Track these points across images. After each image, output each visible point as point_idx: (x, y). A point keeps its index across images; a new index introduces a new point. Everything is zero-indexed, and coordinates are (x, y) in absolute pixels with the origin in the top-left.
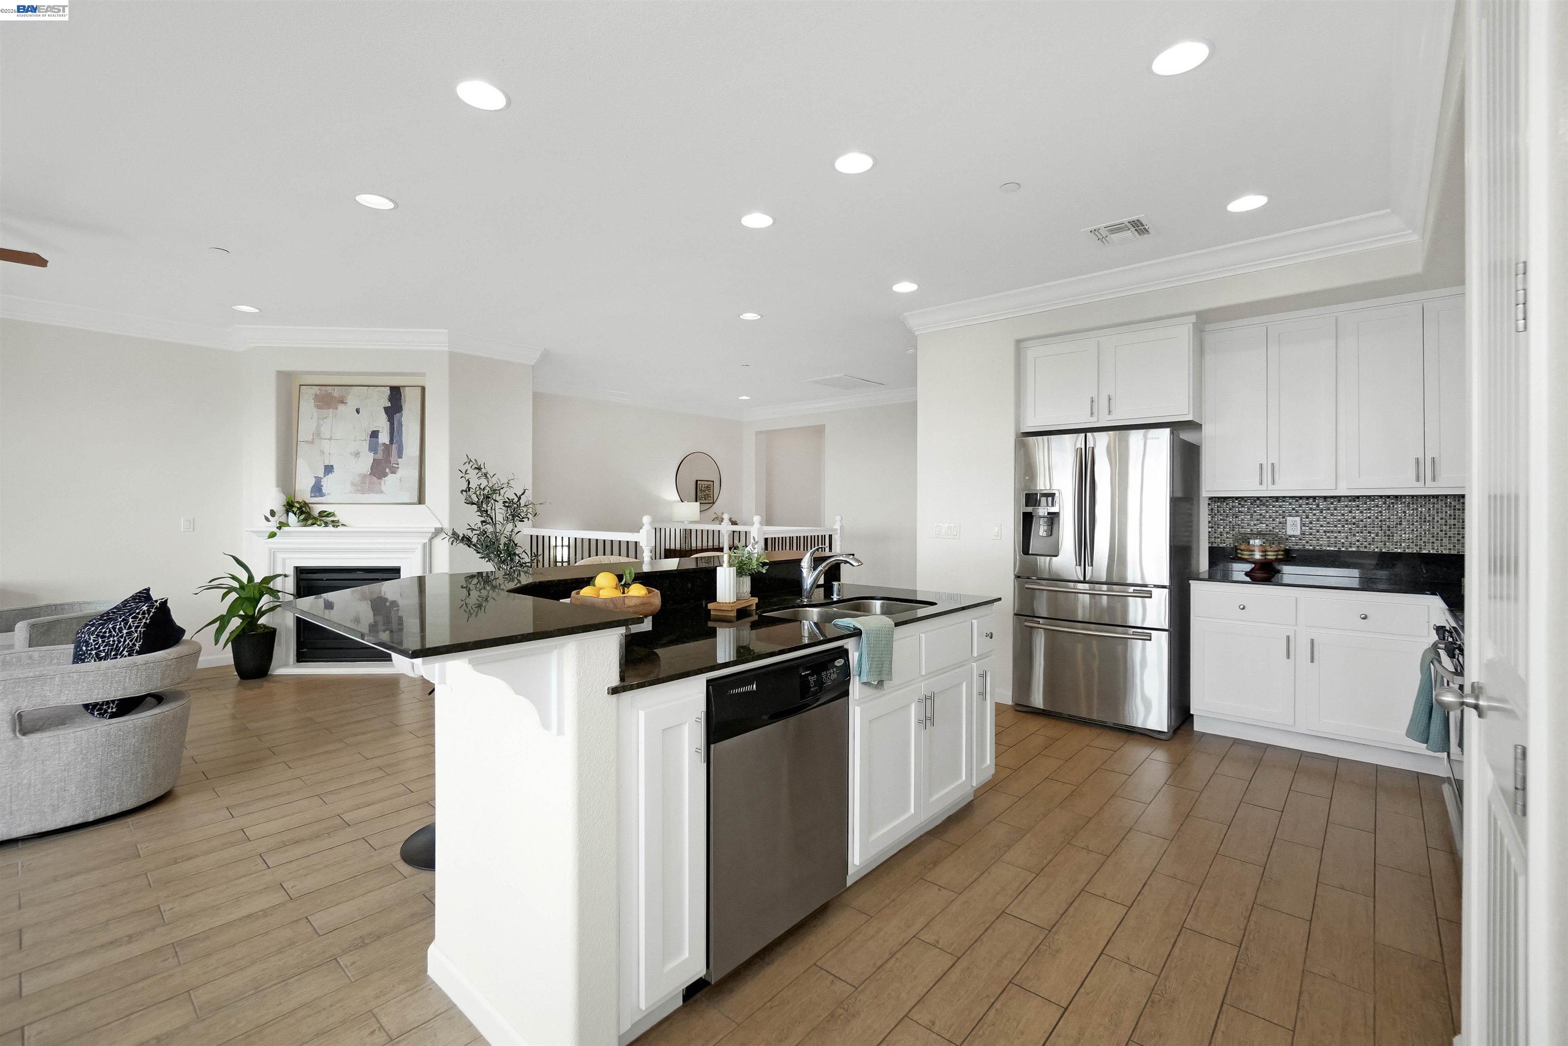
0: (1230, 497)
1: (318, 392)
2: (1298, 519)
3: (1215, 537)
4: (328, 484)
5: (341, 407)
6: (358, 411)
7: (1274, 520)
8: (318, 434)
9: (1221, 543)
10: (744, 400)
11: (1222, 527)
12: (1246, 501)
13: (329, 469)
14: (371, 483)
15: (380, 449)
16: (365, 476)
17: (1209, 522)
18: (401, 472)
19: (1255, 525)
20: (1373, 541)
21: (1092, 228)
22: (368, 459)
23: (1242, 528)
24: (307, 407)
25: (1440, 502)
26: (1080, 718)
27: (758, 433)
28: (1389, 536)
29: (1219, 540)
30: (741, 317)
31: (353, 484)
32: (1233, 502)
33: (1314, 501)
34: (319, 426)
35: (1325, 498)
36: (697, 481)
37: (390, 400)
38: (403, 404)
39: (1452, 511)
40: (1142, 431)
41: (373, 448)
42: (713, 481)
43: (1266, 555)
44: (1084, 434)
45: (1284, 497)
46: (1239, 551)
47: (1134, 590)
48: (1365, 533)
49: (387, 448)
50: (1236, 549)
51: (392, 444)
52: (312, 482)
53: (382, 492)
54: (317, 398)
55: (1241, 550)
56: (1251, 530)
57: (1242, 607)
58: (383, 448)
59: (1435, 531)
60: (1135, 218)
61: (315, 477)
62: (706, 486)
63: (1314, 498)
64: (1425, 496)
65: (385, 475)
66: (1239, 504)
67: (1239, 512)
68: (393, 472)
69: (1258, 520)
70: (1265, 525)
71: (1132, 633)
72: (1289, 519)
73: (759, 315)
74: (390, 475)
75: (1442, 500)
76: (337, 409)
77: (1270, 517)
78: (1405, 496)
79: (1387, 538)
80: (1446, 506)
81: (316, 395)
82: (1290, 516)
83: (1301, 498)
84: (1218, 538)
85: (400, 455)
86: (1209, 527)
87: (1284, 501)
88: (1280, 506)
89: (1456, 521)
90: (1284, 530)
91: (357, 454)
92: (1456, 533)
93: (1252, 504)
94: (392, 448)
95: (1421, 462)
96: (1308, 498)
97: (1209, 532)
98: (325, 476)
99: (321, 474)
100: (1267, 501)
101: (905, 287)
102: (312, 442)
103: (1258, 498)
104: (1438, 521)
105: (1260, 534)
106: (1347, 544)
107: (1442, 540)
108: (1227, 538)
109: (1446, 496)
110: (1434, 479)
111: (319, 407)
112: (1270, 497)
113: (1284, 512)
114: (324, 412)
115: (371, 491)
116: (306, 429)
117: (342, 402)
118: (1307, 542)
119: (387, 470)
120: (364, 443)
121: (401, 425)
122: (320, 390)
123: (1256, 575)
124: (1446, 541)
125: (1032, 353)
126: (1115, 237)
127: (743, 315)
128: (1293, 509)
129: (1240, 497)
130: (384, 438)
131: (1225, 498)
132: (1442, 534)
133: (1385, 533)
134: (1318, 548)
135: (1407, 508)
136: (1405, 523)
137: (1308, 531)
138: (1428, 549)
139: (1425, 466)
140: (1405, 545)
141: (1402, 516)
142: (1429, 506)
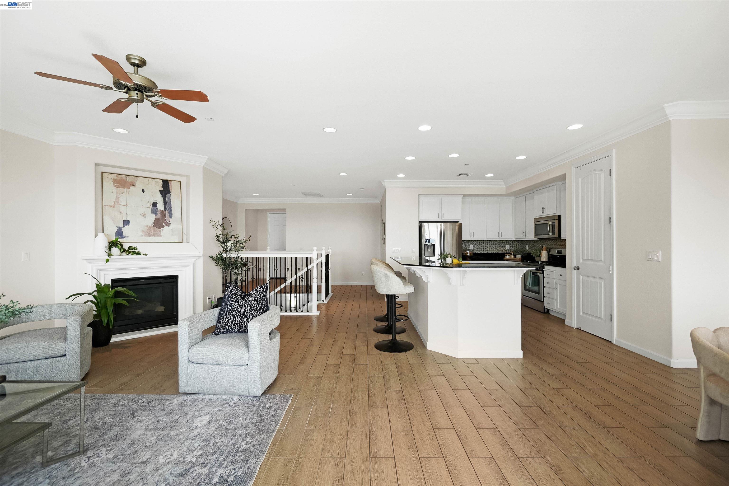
0: (466, 240)
1: (116, 178)
4: (126, 231)
5: (132, 188)
6: (143, 191)
8: (117, 202)
13: (126, 223)
14: (154, 231)
15: (159, 213)
16: (150, 227)
18: (171, 226)
21: (459, 173)
22: (151, 219)
24: (109, 185)
31: (143, 231)
32: (466, 242)
33: (475, 241)
34: (117, 198)
35: (478, 241)
37: (163, 186)
38: (170, 189)
41: (154, 212)
43: (471, 254)
44: (442, 223)
48: (485, 249)
49: (163, 213)
51: (166, 210)
52: (116, 230)
53: (161, 236)
54: (115, 181)
55: (465, 254)
58: (160, 212)
59: (496, 248)
61: (118, 227)
65: (163, 227)
68: (167, 225)
69: (464, 246)
74: (166, 228)
76: (129, 189)
77: (467, 245)
81: (114, 179)
85: (171, 216)
88: (469, 243)
90: (470, 248)
91: (144, 215)
94: (166, 213)
98: (124, 227)
99: (121, 225)
102: (114, 206)
105: (467, 250)
106: (481, 251)
109: (498, 240)
110: (501, 237)
111: (116, 187)
114: (121, 190)
115: (154, 235)
116: (109, 199)
117: (133, 185)
118: (474, 251)
119: (164, 224)
120: (149, 209)
121: (170, 201)
122: (117, 176)
125: (422, 198)
126: (462, 176)
128: (472, 243)
130: (160, 207)
132: (498, 249)
135: (492, 243)
136: (491, 246)
137: (474, 249)
138: (495, 252)
139: (500, 234)
140: (491, 251)
141: (491, 245)
142: (495, 242)
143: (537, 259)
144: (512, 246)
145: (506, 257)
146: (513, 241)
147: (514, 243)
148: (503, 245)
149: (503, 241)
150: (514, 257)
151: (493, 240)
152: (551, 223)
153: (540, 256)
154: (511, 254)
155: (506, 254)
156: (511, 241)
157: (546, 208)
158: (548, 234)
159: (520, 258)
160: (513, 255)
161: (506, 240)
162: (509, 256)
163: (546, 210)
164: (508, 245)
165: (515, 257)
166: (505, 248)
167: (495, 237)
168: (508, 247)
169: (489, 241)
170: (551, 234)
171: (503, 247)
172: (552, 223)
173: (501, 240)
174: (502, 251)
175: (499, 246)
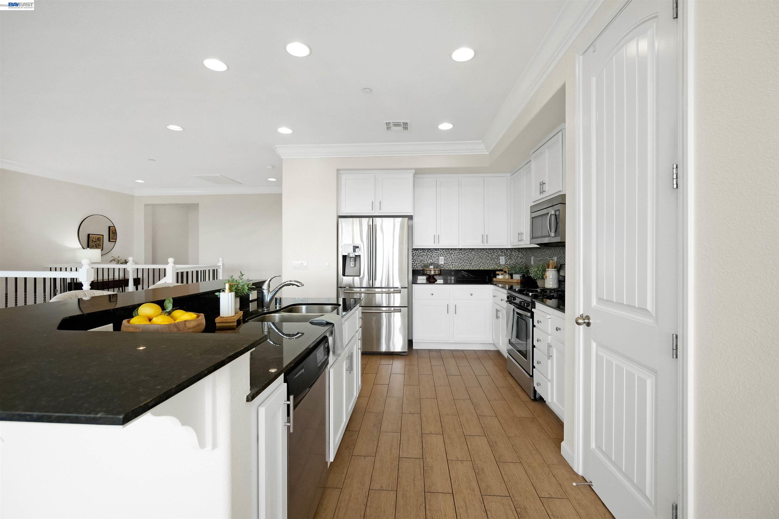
0: (420, 249)
2: (443, 257)
3: (414, 266)
7: (435, 258)
9: (417, 268)
10: (139, 183)
11: (417, 261)
12: (425, 250)
17: (412, 259)
19: (429, 260)
20: (466, 266)
21: (388, 121)
23: (424, 261)
25: (484, 251)
26: (374, 352)
27: (146, 205)
28: (470, 263)
29: (416, 267)
30: (167, 127)
32: (421, 251)
33: (448, 250)
35: (452, 249)
36: (89, 235)
39: (488, 254)
40: (392, 219)
42: (103, 235)
43: (436, 272)
44: (372, 218)
45: (438, 249)
46: (425, 271)
47: (394, 290)
48: (464, 262)
50: (423, 270)
55: (426, 271)
56: (427, 262)
57: (432, 294)
59: (483, 261)
60: (405, 121)
62: (97, 238)
63: (448, 249)
64: (481, 249)
66: (423, 251)
67: (423, 255)
69: (430, 258)
70: (432, 260)
71: (393, 310)
72: (440, 257)
73: (182, 128)
75: (485, 250)
77: (434, 257)
78: (475, 249)
79: (470, 264)
80: (486, 252)
82: (440, 256)
83: (444, 249)
84: (416, 266)
86: (412, 261)
87: (438, 250)
88: (437, 252)
89: (489, 258)
90: (438, 262)
92: (489, 262)
93: (427, 252)
95: (483, 235)
96: (446, 249)
97: (412, 263)
100: (433, 250)
101: (285, 130)
103: (430, 249)
104: (484, 258)
105: (432, 264)
106: (458, 267)
107: (485, 265)
108: (419, 266)
110: (487, 242)
112: (434, 249)
113: (438, 255)
118: (446, 267)
123: (432, 280)
124: (486, 265)
125: (344, 177)
126: (394, 128)
127: (169, 126)
128: (442, 254)
129: (423, 249)
131: (418, 249)
132: (485, 263)
133: (469, 262)
134: (449, 269)
135: (475, 253)
136: (475, 259)
137: (446, 262)
138: (482, 268)
139: (485, 238)
140: (475, 267)
141: (474, 256)
142: (482, 252)
143: (539, 283)
144: (510, 258)
145: (498, 277)
146: (511, 249)
147: (513, 253)
148: (494, 257)
149: (495, 251)
150: (510, 277)
151: (477, 249)
152: (553, 212)
153: (543, 278)
154: (505, 272)
155: (497, 272)
156: (509, 251)
157: (547, 184)
158: (549, 236)
159: (517, 280)
160: (509, 274)
161: (499, 249)
162: (502, 276)
163: (546, 187)
164: (504, 257)
165: (512, 278)
166: (499, 261)
167: (477, 244)
168: (502, 260)
169: (471, 250)
170: (553, 234)
171: (495, 260)
172: (555, 211)
173: (491, 249)
174: (493, 267)
175: (488, 258)
